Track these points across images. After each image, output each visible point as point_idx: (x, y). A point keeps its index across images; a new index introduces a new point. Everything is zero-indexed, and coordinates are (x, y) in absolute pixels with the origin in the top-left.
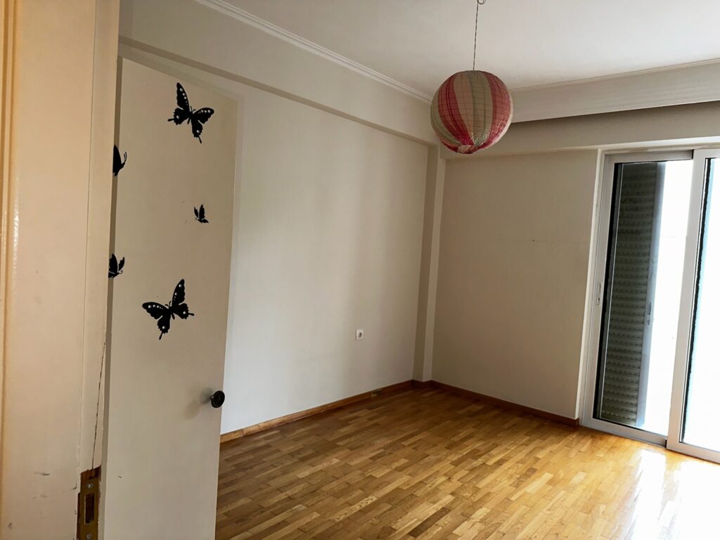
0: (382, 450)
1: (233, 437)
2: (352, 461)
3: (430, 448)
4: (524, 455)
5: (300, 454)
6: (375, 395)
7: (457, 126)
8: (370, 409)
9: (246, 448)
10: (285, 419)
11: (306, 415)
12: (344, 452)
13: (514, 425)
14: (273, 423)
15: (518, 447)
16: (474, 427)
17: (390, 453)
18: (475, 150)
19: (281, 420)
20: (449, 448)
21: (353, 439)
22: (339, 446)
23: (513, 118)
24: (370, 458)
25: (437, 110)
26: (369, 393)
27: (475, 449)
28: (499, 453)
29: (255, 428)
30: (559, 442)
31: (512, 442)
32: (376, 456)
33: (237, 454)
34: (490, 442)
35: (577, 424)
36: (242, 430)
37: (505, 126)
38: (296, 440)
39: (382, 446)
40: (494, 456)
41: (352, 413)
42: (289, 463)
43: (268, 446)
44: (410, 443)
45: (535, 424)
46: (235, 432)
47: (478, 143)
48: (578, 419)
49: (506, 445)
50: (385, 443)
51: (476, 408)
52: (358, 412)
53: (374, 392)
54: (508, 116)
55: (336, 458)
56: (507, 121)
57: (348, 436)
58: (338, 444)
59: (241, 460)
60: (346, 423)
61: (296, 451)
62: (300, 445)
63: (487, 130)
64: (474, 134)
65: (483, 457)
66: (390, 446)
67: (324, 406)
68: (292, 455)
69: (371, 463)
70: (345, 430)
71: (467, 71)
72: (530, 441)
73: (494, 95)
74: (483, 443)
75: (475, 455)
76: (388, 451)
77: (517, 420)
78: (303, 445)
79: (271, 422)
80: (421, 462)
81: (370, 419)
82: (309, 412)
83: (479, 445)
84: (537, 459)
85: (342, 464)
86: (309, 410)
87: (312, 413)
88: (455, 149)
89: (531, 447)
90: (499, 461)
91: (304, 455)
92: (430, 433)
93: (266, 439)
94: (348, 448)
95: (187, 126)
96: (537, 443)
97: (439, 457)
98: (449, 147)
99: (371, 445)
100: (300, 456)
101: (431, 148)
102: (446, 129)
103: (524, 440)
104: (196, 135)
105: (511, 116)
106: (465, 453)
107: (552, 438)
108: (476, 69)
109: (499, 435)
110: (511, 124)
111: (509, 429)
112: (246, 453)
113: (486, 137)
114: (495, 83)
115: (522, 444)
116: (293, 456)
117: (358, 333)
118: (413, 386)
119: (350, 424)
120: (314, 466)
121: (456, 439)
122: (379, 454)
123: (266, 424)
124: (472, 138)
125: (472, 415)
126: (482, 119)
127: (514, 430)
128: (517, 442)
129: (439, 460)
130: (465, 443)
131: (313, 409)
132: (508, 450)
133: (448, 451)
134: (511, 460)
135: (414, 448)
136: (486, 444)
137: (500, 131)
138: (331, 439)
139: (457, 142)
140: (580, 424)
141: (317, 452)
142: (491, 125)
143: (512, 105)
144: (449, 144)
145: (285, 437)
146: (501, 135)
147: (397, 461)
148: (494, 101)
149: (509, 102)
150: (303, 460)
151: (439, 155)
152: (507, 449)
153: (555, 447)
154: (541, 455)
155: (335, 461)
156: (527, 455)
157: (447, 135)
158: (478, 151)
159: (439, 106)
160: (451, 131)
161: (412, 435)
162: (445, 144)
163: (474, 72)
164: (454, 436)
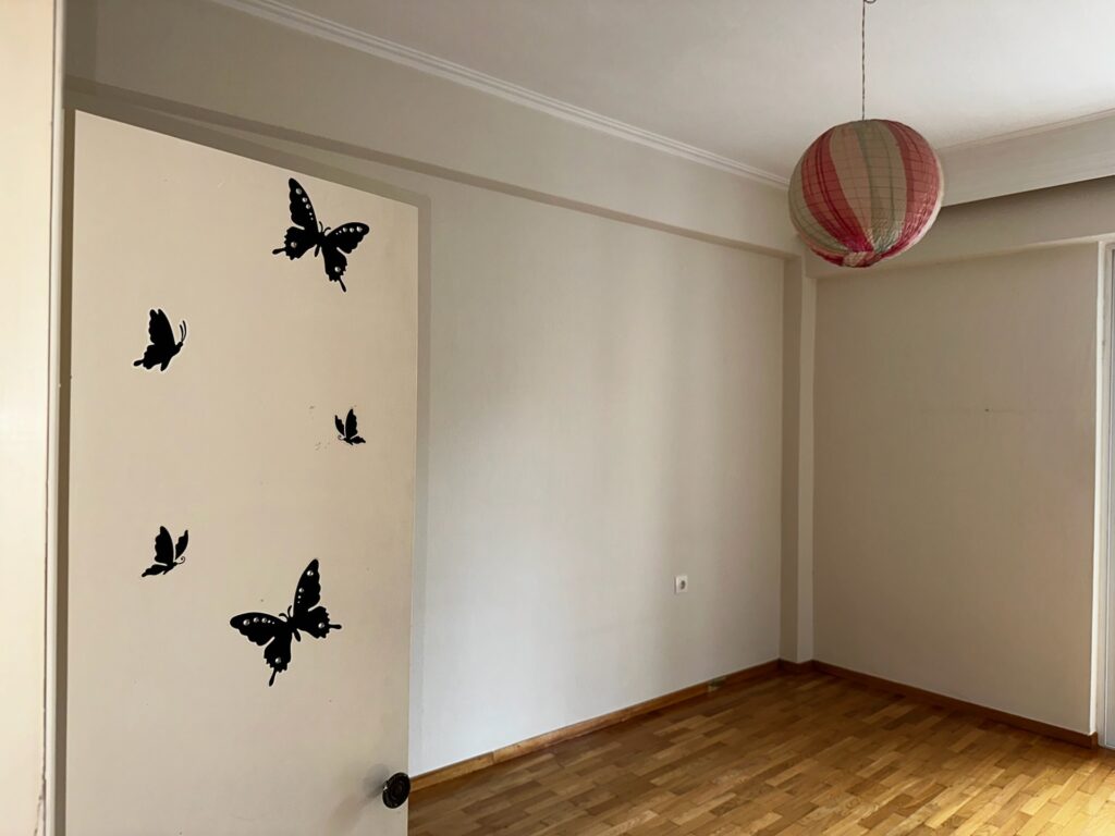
0: (733, 795)
1: (478, 766)
2: (679, 815)
3: (819, 791)
4: (998, 808)
5: (587, 800)
6: (715, 688)
7: (840, 219)
8: (708, 714)
9: (497, 788)
10: (562, 733)
11: (597, 726)
12: (665, 798)
13: (972, 746)
14: (541, 741)
15: (986, 790)
16: (896, 750)
17: (748, 802)
18: (875, 259)
19: (555, 735)
20: (853, 791)
21: (678, 773)
22: (654, 786)
23: (944, 197)
24: (712, 812)
25: (801, 194)
26: (705, 685)
27: (903, 795)
28: (948, 804)
29: (511, 751)
30: (1065, 782)
31: (973, 780)
32: (721, 807)
33: (483, 798)
34: (931, 780)
35: (1093, 742)
36: (490, 755)
37: (930, 213)
38: (582, 773)
39: (732, 786)
40: (939, 809)
41: (675, 721)
42: (569, 817)
43: (534, 784)
44: (783, 780)
45: (1013, 741)
46: (479, 758)
47: (881, 246)
48: (1096, 735)
49: (963, 787)
50: (737, 781)
51: (898, 710)
52: (687, 721)
53: (714, 683)
54: (936, 194)
55: (651, 809)
56: (934, 204)
57: (672, 767)
58: (653, 781)
59: (491, 810)
60: (665, 743)
61: (582, 795)
62: (587, 783)
63: (897, 222)
64: (874, 231)
65: (921, 810)
66: (745, 787)
67: (627, 710)
68: (575, 802)
69: (714, 821)
70: (665, 756)
71: (851, 123)
72: (1008, 778)
73: (907, 160)
74: (919, 780)
75: (903, 806)
76: (743, 798)
77: (976, 734)
78: (594, 783)
79: (538, 740)
80: (805, 821)
81: (708, 735)
82: (602, 721)
83: (910, 785)
84: (1026, 818)
85: (663, 821)
86: (601, 718)
87: (607, 721)
88: (839, 261)
89: (1010, 791)
90: (950, 819)
91: (594, 802)
92: (816, 762)
93: (531, 770)
94: (670, 791)
95: (313, 259)
96: (1021, 781)
97: (837, 809)
98: (827, 258)
99: (712, 784)
100: (589, 805)
101: (789, 261)
102: (819, 227)
103: (995, 777)
104: (334, 276)
105: (941, 194)
106: (885, 803)
107: (1049, 772)
108: (868, 117)
109: (946, 766)
110: (942, 209)
111: (962, 752)
112: (499, 797)
113: (897, 236)
114: (905, 137)
115: (992, 786)
116: (576, 805)
117: (678, 582)
118: (780, 671)
119: (673, 744)
120: (612, 826)
121: (865, 774)
122: (726, 803)
123: (531, 744)
124: (871, 239)
125: (894, 725)
126: (886, 204)
127: (974, 756)
128: (981, 780)
129: (838, 817)
130: (883, 782)
131: (609, 715)
132: (967, 796)
133: (852, 797)
134: (975, 818)
135: (789, 792)
136: (923, 783)
137: (922, 222)
138: (642, 772)
139: (842, 247)
140: (1100, 744)
141: (617, 797)
142: (904, 213)
143: (941, 174)
144: (826, 253)
145: (563, 768)
146: (925, 229)
147: (760, 817)
148: (908, 169)
149: (936, 169)
150: (594, 812)
151: (804, 272)
152: (963, 796)
153: (1058, 791)
154: (1032, 807)
155: (650, 815)
156: (1004, 807)
157: (821, 237)
158: (883, 260)
159: (804, 188)
160: (828, 230)
161: (784, 767)
162: (819, 254)
163: (864, 123)
164: (862, 767)
